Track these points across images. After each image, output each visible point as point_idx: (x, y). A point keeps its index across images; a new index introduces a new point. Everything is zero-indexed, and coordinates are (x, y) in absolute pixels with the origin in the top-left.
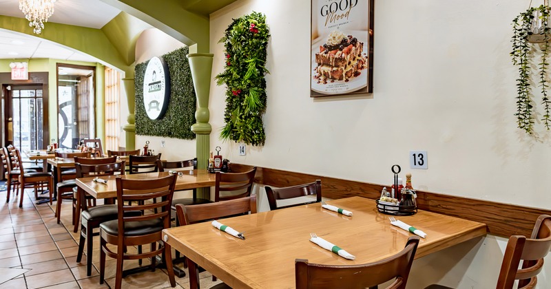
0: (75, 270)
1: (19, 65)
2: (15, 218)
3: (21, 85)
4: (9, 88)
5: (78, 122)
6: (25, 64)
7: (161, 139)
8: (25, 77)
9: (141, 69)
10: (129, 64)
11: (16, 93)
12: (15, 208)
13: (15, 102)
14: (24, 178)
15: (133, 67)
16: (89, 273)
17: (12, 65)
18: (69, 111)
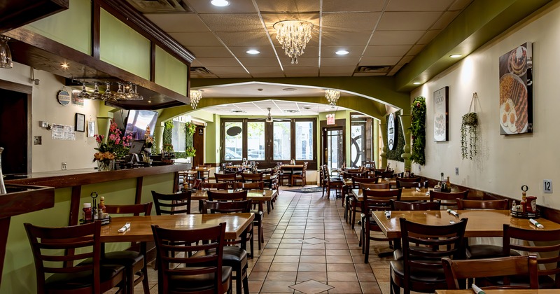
0: (342, 221)
1: (331, 116)
2: (324, 203)
3: (332, 128)
4: (326, 130)
5: (365, 150)
6: (333, 115)
7: (395, 162)
8: (334, 123)
9: (388, 117)
10: (383, 115)
11: (329, 133)
12: (325, 199)
13: (329, 138)
14: (330, 183)
15: (385, 117)
16: (347, 221)
17: (327, 116)
18: (359, 142)
